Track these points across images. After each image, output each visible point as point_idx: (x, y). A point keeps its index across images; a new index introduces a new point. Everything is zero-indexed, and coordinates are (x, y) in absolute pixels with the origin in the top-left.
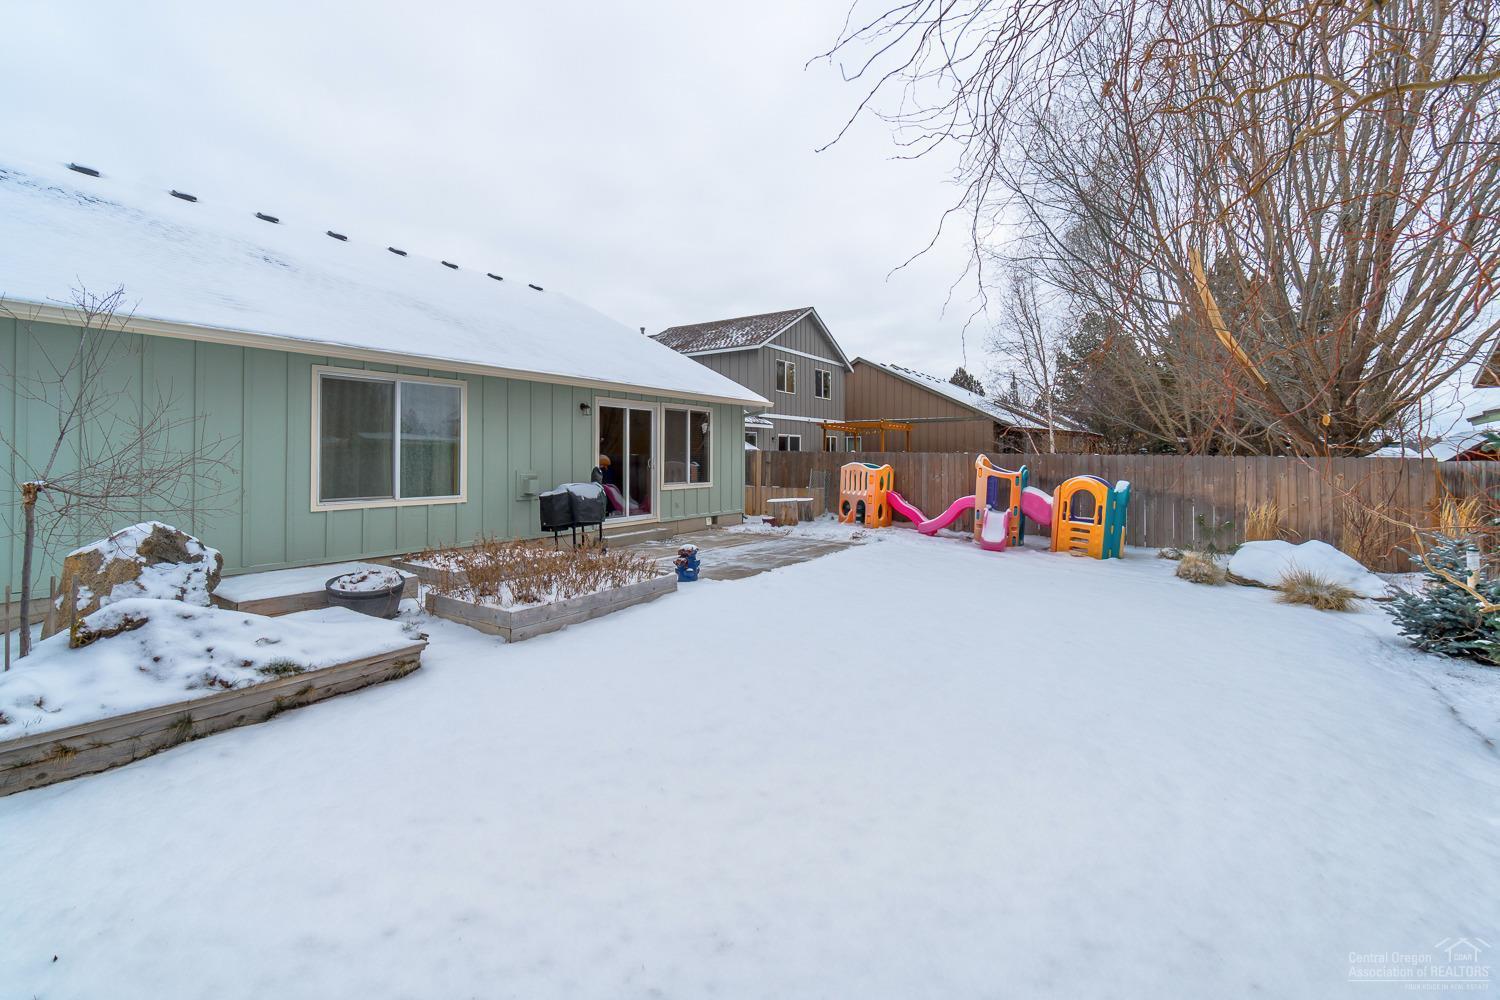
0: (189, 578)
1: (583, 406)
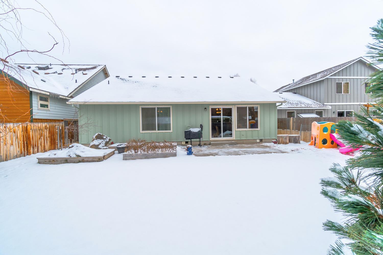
0: (102, 142)
1: (205, 108)
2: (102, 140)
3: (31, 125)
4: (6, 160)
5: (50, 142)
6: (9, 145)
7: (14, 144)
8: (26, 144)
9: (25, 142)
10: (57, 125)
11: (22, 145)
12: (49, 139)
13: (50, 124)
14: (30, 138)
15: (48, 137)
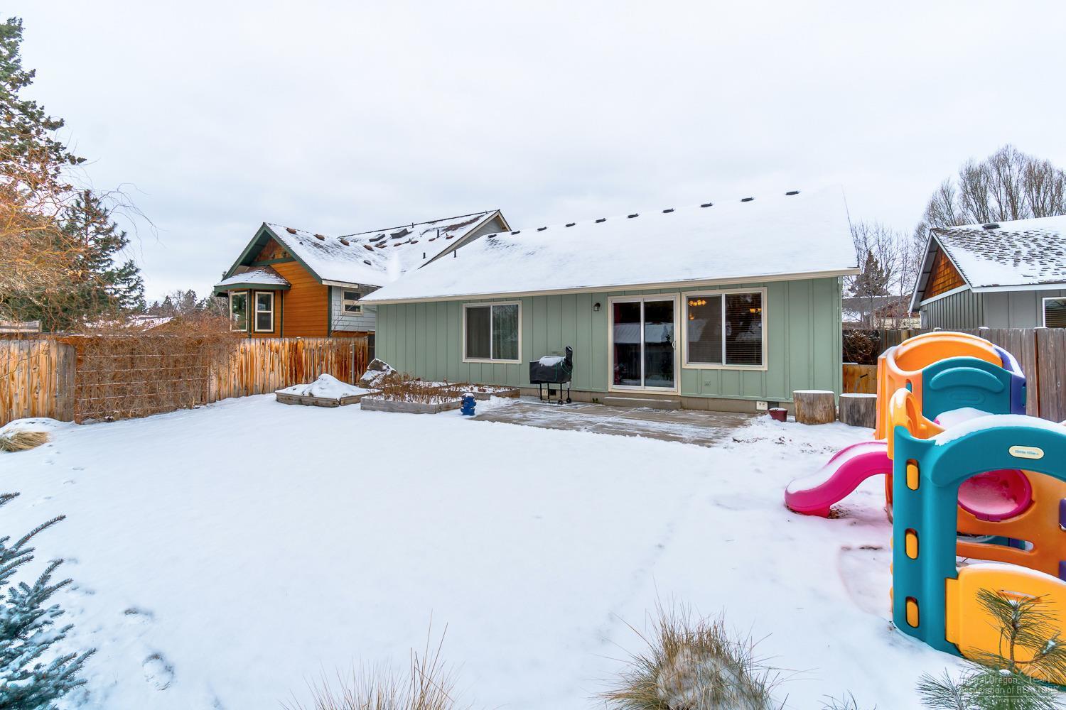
1: (598, 305)
2: (380, 372)
3: (303, 342)
4: (263, 393)
5: (338, 371)
6: (268, 371)
7: (276, 369)
8: (294, 372)
9: (294, 368)
10: (353, 341)
11: (289, 372)
12: (335, 366)
13: (338, 340)
14: (301, 362)
15: (333, 362)
